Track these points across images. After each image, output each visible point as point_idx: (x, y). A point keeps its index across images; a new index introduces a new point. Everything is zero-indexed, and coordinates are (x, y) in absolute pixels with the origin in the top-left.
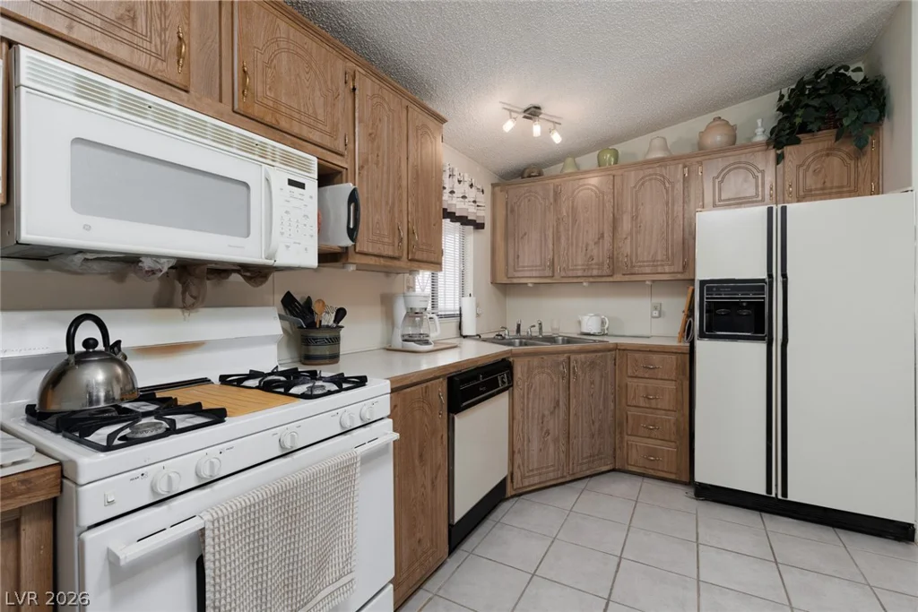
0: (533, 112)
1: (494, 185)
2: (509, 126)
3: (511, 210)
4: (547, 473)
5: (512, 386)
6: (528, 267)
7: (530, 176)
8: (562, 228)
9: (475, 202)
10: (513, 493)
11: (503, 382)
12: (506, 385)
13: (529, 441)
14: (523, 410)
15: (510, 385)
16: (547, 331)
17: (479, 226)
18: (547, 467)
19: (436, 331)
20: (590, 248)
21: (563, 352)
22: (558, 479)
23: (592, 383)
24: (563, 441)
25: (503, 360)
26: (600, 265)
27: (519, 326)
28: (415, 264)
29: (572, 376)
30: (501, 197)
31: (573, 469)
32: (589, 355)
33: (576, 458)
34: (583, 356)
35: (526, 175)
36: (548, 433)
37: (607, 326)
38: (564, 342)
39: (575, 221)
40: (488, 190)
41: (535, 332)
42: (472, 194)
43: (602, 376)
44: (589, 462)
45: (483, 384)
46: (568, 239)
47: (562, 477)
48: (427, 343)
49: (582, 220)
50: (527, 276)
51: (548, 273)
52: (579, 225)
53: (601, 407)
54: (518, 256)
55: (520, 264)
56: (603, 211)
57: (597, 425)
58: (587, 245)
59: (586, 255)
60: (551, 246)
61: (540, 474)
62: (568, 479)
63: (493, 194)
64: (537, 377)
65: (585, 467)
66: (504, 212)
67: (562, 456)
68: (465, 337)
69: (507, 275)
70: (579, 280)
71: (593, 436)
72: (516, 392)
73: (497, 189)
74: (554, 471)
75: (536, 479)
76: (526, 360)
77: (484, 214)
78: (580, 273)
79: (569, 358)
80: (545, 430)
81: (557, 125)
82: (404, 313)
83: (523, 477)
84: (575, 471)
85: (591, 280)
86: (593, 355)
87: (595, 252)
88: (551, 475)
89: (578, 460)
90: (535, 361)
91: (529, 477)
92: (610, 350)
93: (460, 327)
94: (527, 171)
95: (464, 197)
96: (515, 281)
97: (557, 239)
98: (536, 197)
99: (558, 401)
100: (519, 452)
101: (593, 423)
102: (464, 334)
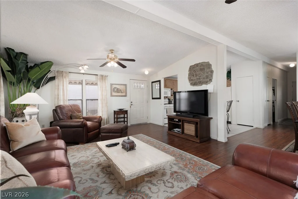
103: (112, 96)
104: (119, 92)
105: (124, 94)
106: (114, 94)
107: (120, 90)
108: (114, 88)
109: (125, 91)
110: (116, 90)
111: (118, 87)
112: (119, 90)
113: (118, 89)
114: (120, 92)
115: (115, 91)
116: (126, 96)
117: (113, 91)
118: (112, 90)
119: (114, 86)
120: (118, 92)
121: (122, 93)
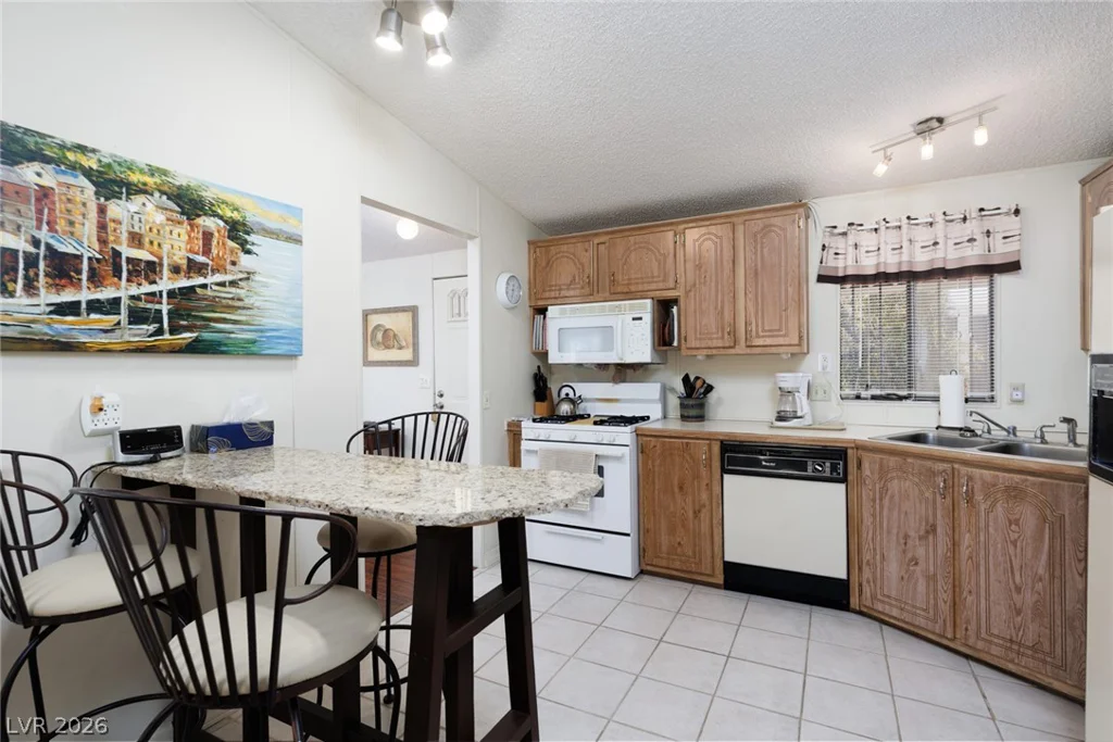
4: (916, 614)
10: (861, 608)
13: (883, 558)
14: (874, 516)
18: (915, 607)
22: (936, 633)
23: (1015, 522)
24: (943, 585)
31: (966, 638)
33: (972, 624)
34: (988, 473)
36: (915, 561)
43: (1041, 518)
44: (1009, 648)
47: (945, 636)
57: (1028, 596)
61: (903, 609)
62: (963, 649)
64: (896, 482)
65: (992, 650)
67: (943, 606)
71: (1018, 611)
74: (927, 618)
75: (896, 613)
79: (955, 470)
80: (910, 555)
83: (874, 597)
84: (970, 642)
86: (1017, 477)
89: (977, 631)
90: (893, 462)
91: (883, 602)
99: (934, 525)
100: (868, 563)
101: (1018, 588)
103: (367, 362)
104: (391, 343)
105: (407, 355)
106: (376, 354)
107: (395, 335)
108: (373, 331)
109: (410, 340)
110: (379, 336)
111: (386, 321)
112: (391, 334)
113: (386, 331)
114: (393, 347)
116: (414, 362)
117: (372, 341)
118: (369, 340)
119: (375, 320)
120: (388, 347)
121: (401, 348)
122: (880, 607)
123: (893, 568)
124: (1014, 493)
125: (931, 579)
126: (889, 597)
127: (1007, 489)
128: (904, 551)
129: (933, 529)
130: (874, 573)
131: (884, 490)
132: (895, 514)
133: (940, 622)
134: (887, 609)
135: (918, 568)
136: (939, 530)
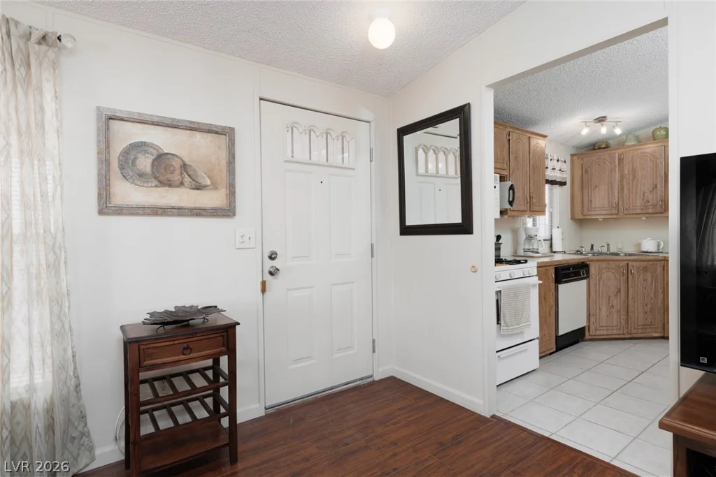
0: (602, 120)
1: (572, 155)
2: (585, 131)
3: (585, 171)
4: (613, 330)
5: (589, 277)
6: (599, 208)
7: (600, 148)
8: (625, 183)
9: (560, 170)
10: (590, 337)
11: (584, 274)
12: (585, 275)
13: (600, 310)
14: (596, 292)
15: (587, 277)
16: (613, 250)
17: (563, 184)
18: (612, 326)
19: (542, 246)
20: (646, 194)
21: (624, 261)
22: (620, 335)
23: (645, 280)
24: (623, 313)
25: (583, 262)
26: (654, 206)
27: (592, 245)
28: (533, 213)
29: (629, 275)
30: (578, 162)
31: (631, 331)
32: (642, 263)
33: (633, 324)
34: (638, 263)
35: (596, 147)
36: (613, 307)
37: (661, 247)
38: (626, 255)
39: (634, 177)
40: (568, 159)
41: (604, 250)
42: (558, 165)
43: (653, 277)
44: (643, 328)
45: (572, 273)
46: (629, 190)
47: (623, 334)
48: (538, 253)
49: (640, 176)
50: (598, 214)
51: (614, 211)
52: (638, 179)
53: (652, 296)
54: (591, 201)
55: (593, 206)
56: (656, 171)
57: (649, 306)
58: (644, 193)
59: (643, 199)
60: (616, 194)
61: (607, 330)
62: (627, 336)
63: (572, 162)
64: (605, 274)
65: (640, 331)
66: (580, 172)
67: (623, 322)
68: (555, 252)
69: (582, 214)
70: (639, 216)
71: (646, 313)
72: (591, 280)
73: (575, 158)
74: (617, 329)
75: (605, 332)
76: (598, 263)
77: (566, 176)
78: (638, 211)
79: (628, 264)
80: (610, 305)
81: (618, 123)
82: (525, 237)
83: (596, 330)
84: (632, 332)
85: (648, 215)
86: (646, 263)
87: (650, 196)
88: (615, 332)
89: (634, 326)
90: (604, 265)
91: (600, 330)
92: (660, 261)
93: (551, 246)
94: (597, 144)
95: (554, 169)
96: (588, 217)
97: (621, 189)
98: (605, 163)
99: (620, 289)
100: (593, 315)
101: (646, 305)
102: (554, 250)
103: (106, 206)
104: (176, 177)
106: (127, 192)
107: (184, 166)
108: (126, 152)
109: (223, 176)
110: (145, 163)
111: (163, 140)
112: (176, 164)
113: (162, 155)
114: (182, 184)
115: (141, 175)
116: (227, 212)
117: (122, 168)
118: (115, 165)
119: (128, 134)
120: (169, 184)
121: (199, 187)
122: (598, 333)
123: (604, 313)
124: (645, 269)
125: (618, 311)
126: (602, 327)
127: (644, 268)
128: (609, 304)
129: (619, 291)
130: (596, 319)
131: (600, 279)
132: (605, 288)
133: (622, 329)
134: (602, 333)
135: (614, 310)
136: (622, 291)
